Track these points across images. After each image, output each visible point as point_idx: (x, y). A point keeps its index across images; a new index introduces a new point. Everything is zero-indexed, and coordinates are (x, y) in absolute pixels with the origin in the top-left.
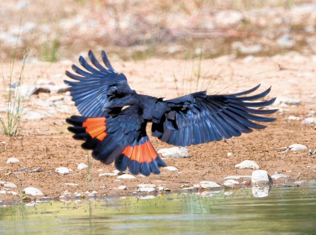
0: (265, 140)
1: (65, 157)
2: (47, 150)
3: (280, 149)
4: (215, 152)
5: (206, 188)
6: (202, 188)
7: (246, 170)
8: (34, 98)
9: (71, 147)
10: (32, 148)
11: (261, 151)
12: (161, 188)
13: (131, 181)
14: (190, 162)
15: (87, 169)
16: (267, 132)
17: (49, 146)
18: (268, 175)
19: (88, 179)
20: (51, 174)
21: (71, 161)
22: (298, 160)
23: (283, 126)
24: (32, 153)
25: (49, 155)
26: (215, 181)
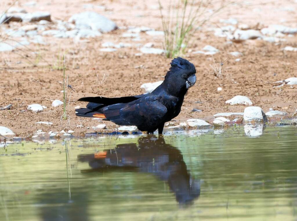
0: (259, 73)
1: (38, 93)
2: (19, 85)
3: (275, 83)
4: (203, 87)
5: (194, 126)
6: (190, 127)
7: (238, 106)
8: (4, 27)
9: (45, 82)
10: (3, 83)
11: (255, 86)
15: (63, 105)
16: (261, 64)
17: (21, 80)
18: (262, 112)
19: (63, 117)
20: (23, 112)
21: (45, 98)
22: (295, 95)
23: (279, 57)
24: (2, 89)
25: (21, 91)
26: (204, 118)
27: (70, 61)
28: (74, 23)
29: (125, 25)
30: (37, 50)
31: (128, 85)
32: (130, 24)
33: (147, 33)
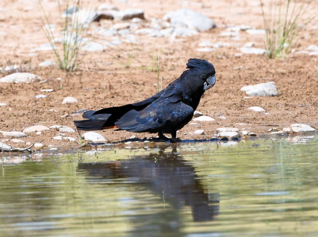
1: (131, 96)
2: (111, 87)
4: (308, 90)
5: (298, 132)
6: (294, 132)
8: (94, 26)
9: (138, 84)
10: (93, 85)
12: (245, 133)
13: (210, 124)
14: (279, 102)
17: (112, 82)
24: (92, 92)
25: (113, 93)
26: (309, 123)
27: (165, 62)
28: (169, 21)
29: (223, 23)
30: (130, 50)
31: (227, 87)
32: (229, 22)
33: (248, 31)
